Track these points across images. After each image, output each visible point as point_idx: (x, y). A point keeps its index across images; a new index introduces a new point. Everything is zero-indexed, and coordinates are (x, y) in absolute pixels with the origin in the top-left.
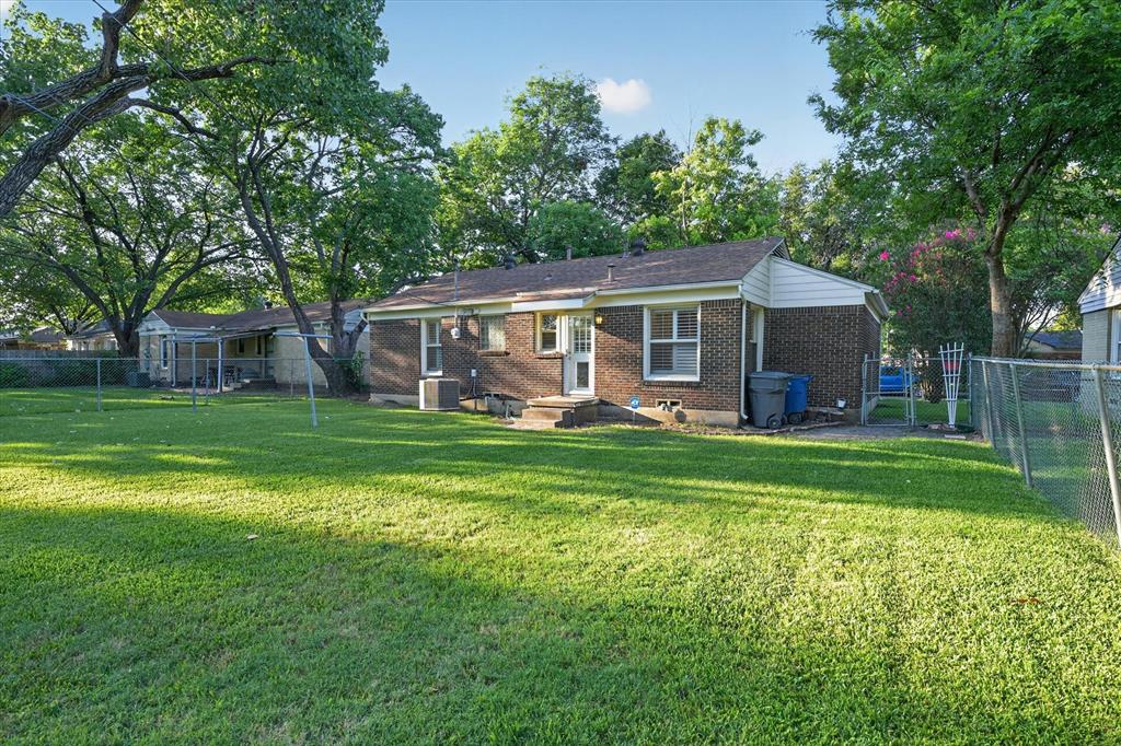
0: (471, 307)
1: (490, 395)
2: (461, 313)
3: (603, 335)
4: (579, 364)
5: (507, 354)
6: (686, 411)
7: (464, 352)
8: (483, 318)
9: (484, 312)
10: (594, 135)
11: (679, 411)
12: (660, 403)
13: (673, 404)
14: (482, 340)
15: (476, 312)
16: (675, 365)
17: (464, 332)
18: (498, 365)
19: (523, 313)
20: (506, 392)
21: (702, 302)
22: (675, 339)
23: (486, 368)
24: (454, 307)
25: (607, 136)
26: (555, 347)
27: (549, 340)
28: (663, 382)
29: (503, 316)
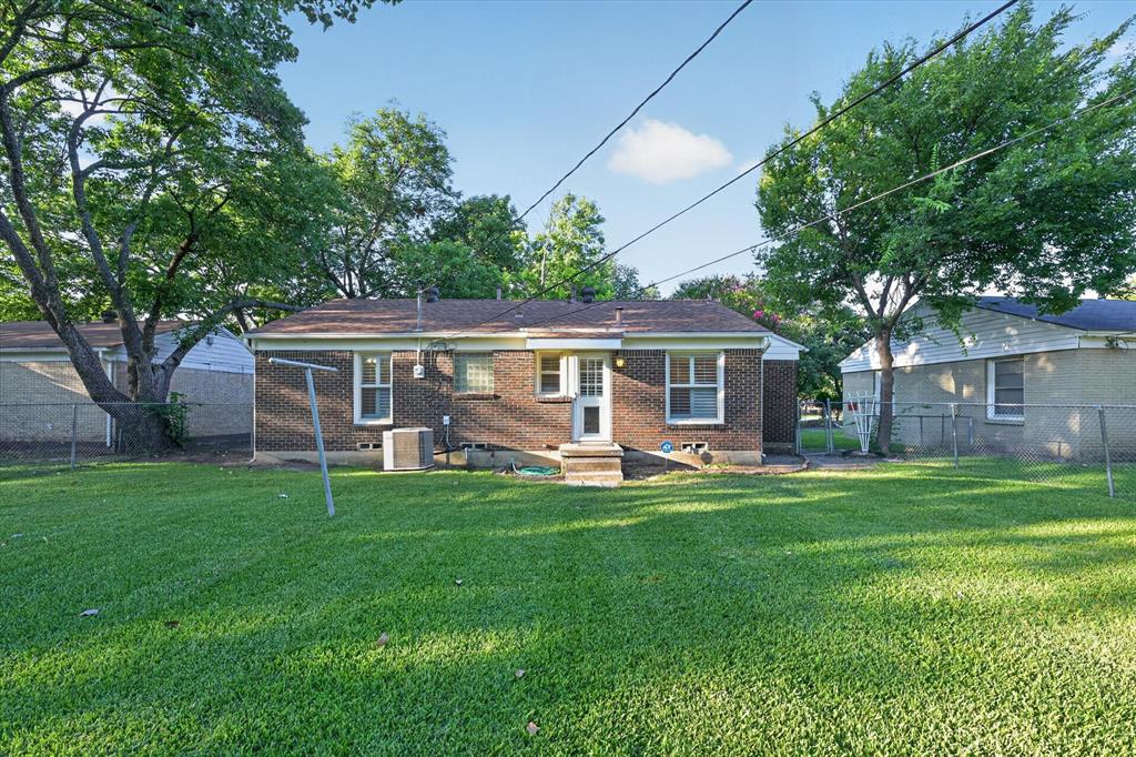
0: (443, 341)
1: (470, 446)
2: (425, 347)
3: (621, 378)
4: (586, 409)
5: (496, 397)
6: (713, 453)
7: (432, 395)
8: (459, 354)
9: (461, 348)
10: (437, 185)
11: (705, 453)
12: (685, 446)
13: (698, 446)
14: (456, 380)
15: (451, 347)
16: (692, 410)
17: (431, 371)
18: (483, 409)
19: (519, 351)
20: (495, 440)
21: (726, 351)
22: (692, 384)
23: (463, 413)
24: (416, 339)
25: (449, 188)
26: (558, 390)
27: (551, 382)
28: (686, 425)
29: (490, 354)
